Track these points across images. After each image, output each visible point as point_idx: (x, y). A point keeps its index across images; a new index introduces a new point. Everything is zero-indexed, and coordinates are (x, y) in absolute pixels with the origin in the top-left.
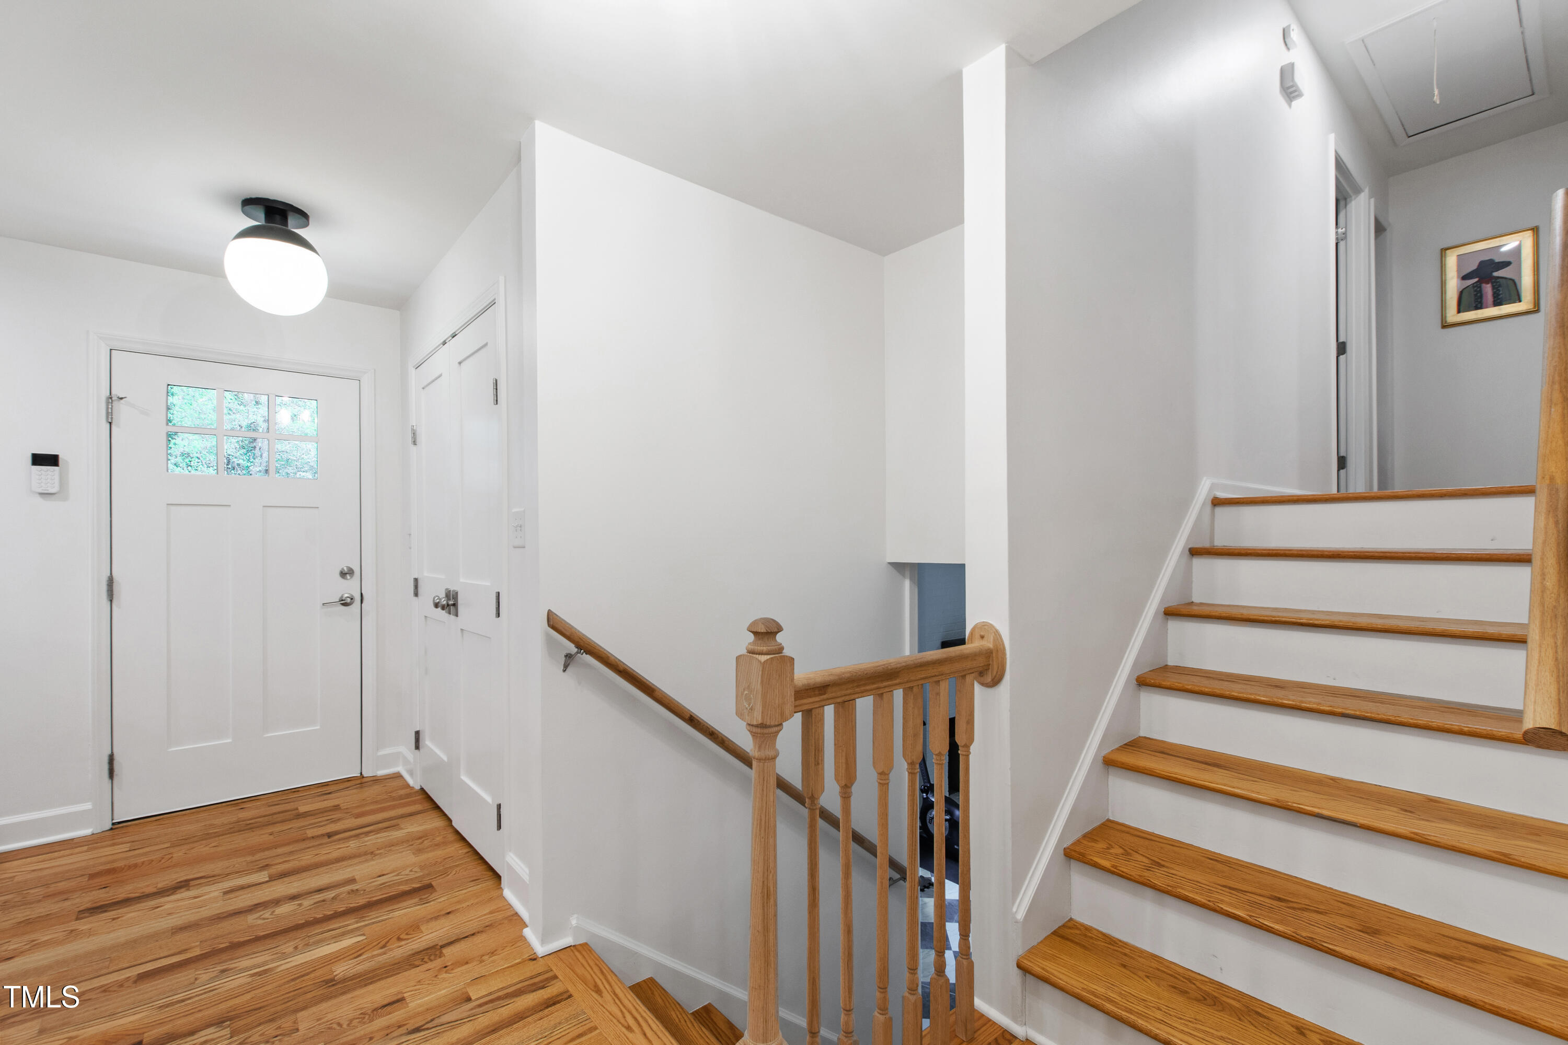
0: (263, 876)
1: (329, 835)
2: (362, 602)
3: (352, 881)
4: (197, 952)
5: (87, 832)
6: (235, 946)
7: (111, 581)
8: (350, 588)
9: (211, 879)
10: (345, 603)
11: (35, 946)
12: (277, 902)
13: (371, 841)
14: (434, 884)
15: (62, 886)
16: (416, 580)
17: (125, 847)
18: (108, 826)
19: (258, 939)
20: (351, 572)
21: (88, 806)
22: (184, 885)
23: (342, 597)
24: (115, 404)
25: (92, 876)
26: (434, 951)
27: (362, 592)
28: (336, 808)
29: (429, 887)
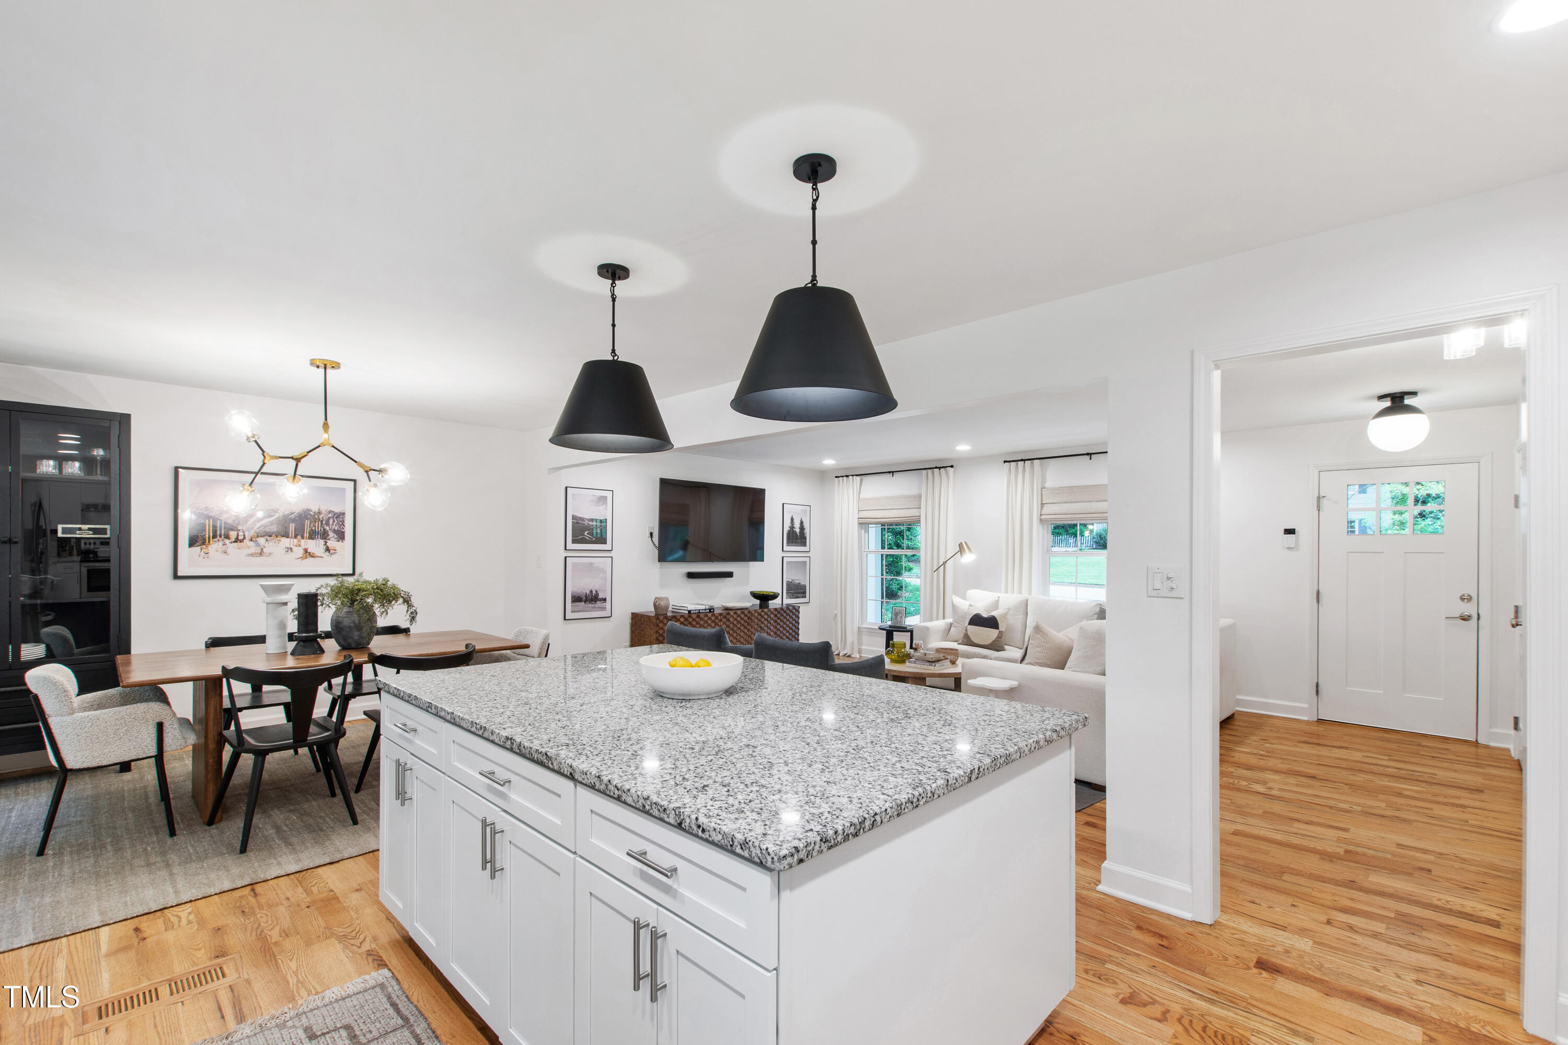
0: (1387, 758)
1: (1433, 757)
2: (1478, 619)
3: (1436, 775)
4: (1344, 766)
5: (1306, 719)
6: (1360, 770)
7: (1318, 593)
8: (1469, 609)
9: (1360, 750)
10: (1465, 618)
11: (1281, 744)
12: (1388, 767)
13: (1457, 767)
14: (1485, 791)
15: (1293, 732)
16: (1516, 607)
17: (1323, 729)
18: (1316, 720)
19: (1372, 773)
20: (1470, 599)
21: (1306, 706)
22: (1347, 748)
23: (1462, 614)
24: (1321, 500)
25: (1305, 733)
26: (1464, 807)
27: (1480, 612)
28: (1448, 750)
29: (1482, 791)
